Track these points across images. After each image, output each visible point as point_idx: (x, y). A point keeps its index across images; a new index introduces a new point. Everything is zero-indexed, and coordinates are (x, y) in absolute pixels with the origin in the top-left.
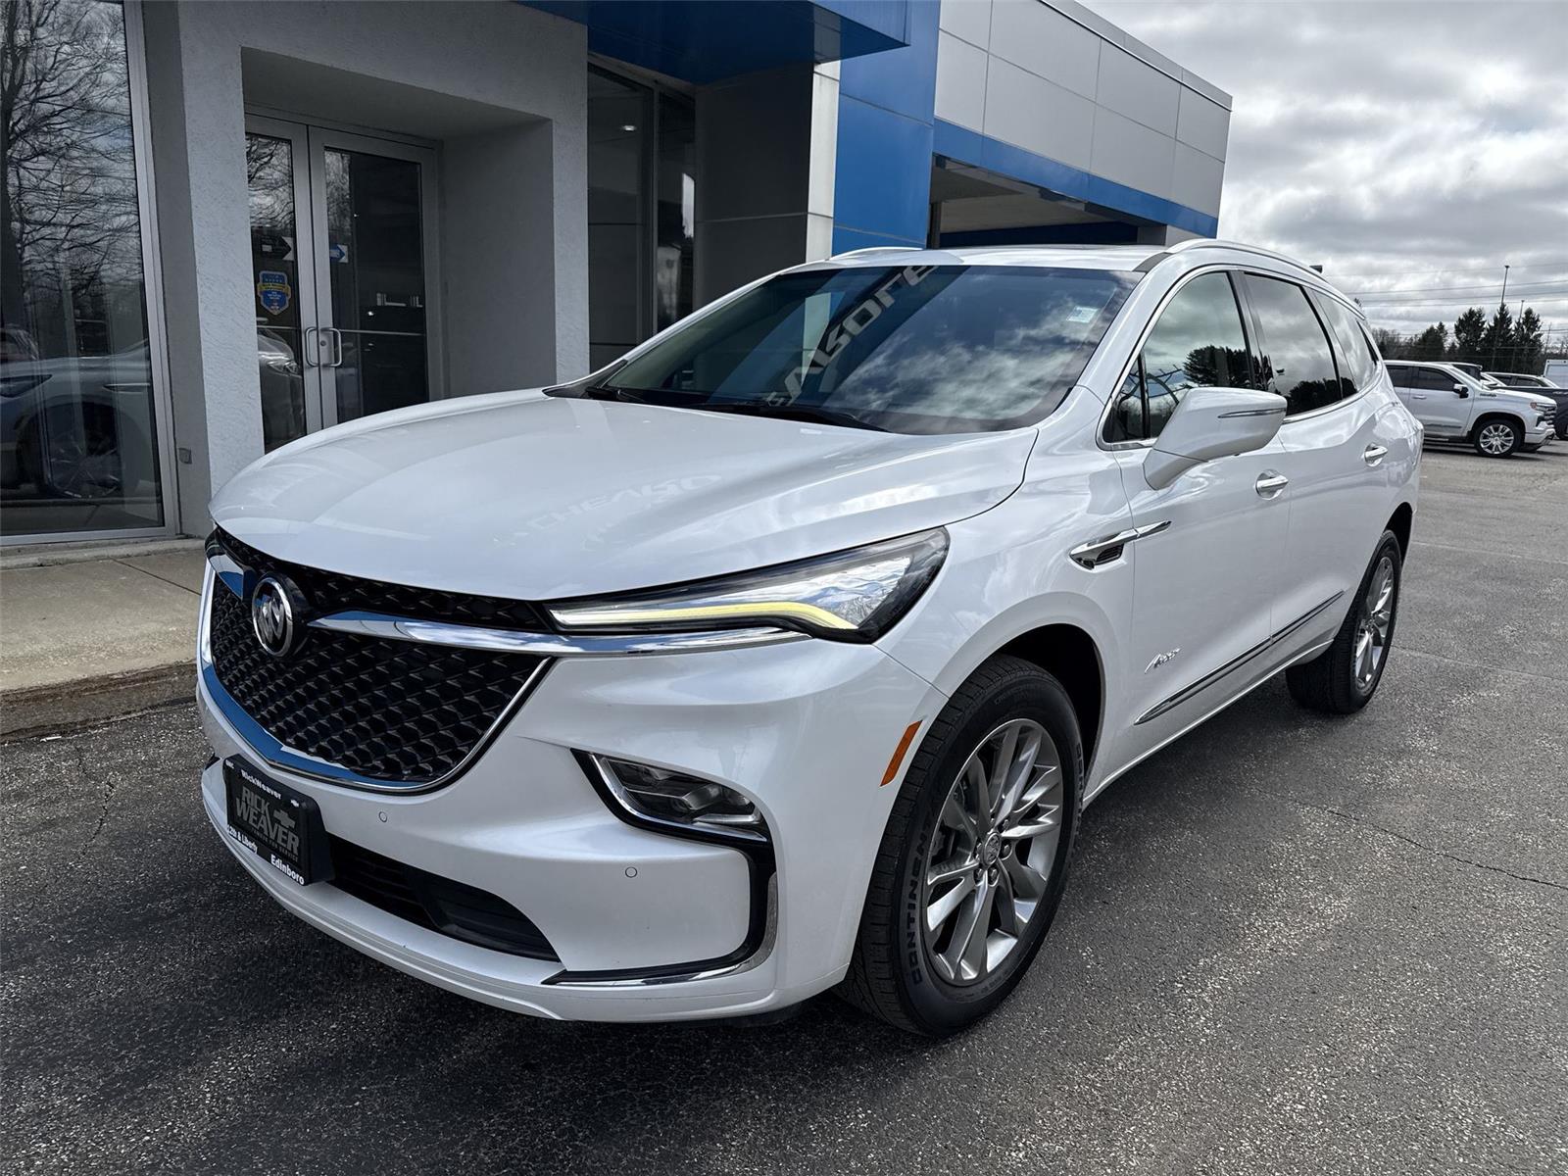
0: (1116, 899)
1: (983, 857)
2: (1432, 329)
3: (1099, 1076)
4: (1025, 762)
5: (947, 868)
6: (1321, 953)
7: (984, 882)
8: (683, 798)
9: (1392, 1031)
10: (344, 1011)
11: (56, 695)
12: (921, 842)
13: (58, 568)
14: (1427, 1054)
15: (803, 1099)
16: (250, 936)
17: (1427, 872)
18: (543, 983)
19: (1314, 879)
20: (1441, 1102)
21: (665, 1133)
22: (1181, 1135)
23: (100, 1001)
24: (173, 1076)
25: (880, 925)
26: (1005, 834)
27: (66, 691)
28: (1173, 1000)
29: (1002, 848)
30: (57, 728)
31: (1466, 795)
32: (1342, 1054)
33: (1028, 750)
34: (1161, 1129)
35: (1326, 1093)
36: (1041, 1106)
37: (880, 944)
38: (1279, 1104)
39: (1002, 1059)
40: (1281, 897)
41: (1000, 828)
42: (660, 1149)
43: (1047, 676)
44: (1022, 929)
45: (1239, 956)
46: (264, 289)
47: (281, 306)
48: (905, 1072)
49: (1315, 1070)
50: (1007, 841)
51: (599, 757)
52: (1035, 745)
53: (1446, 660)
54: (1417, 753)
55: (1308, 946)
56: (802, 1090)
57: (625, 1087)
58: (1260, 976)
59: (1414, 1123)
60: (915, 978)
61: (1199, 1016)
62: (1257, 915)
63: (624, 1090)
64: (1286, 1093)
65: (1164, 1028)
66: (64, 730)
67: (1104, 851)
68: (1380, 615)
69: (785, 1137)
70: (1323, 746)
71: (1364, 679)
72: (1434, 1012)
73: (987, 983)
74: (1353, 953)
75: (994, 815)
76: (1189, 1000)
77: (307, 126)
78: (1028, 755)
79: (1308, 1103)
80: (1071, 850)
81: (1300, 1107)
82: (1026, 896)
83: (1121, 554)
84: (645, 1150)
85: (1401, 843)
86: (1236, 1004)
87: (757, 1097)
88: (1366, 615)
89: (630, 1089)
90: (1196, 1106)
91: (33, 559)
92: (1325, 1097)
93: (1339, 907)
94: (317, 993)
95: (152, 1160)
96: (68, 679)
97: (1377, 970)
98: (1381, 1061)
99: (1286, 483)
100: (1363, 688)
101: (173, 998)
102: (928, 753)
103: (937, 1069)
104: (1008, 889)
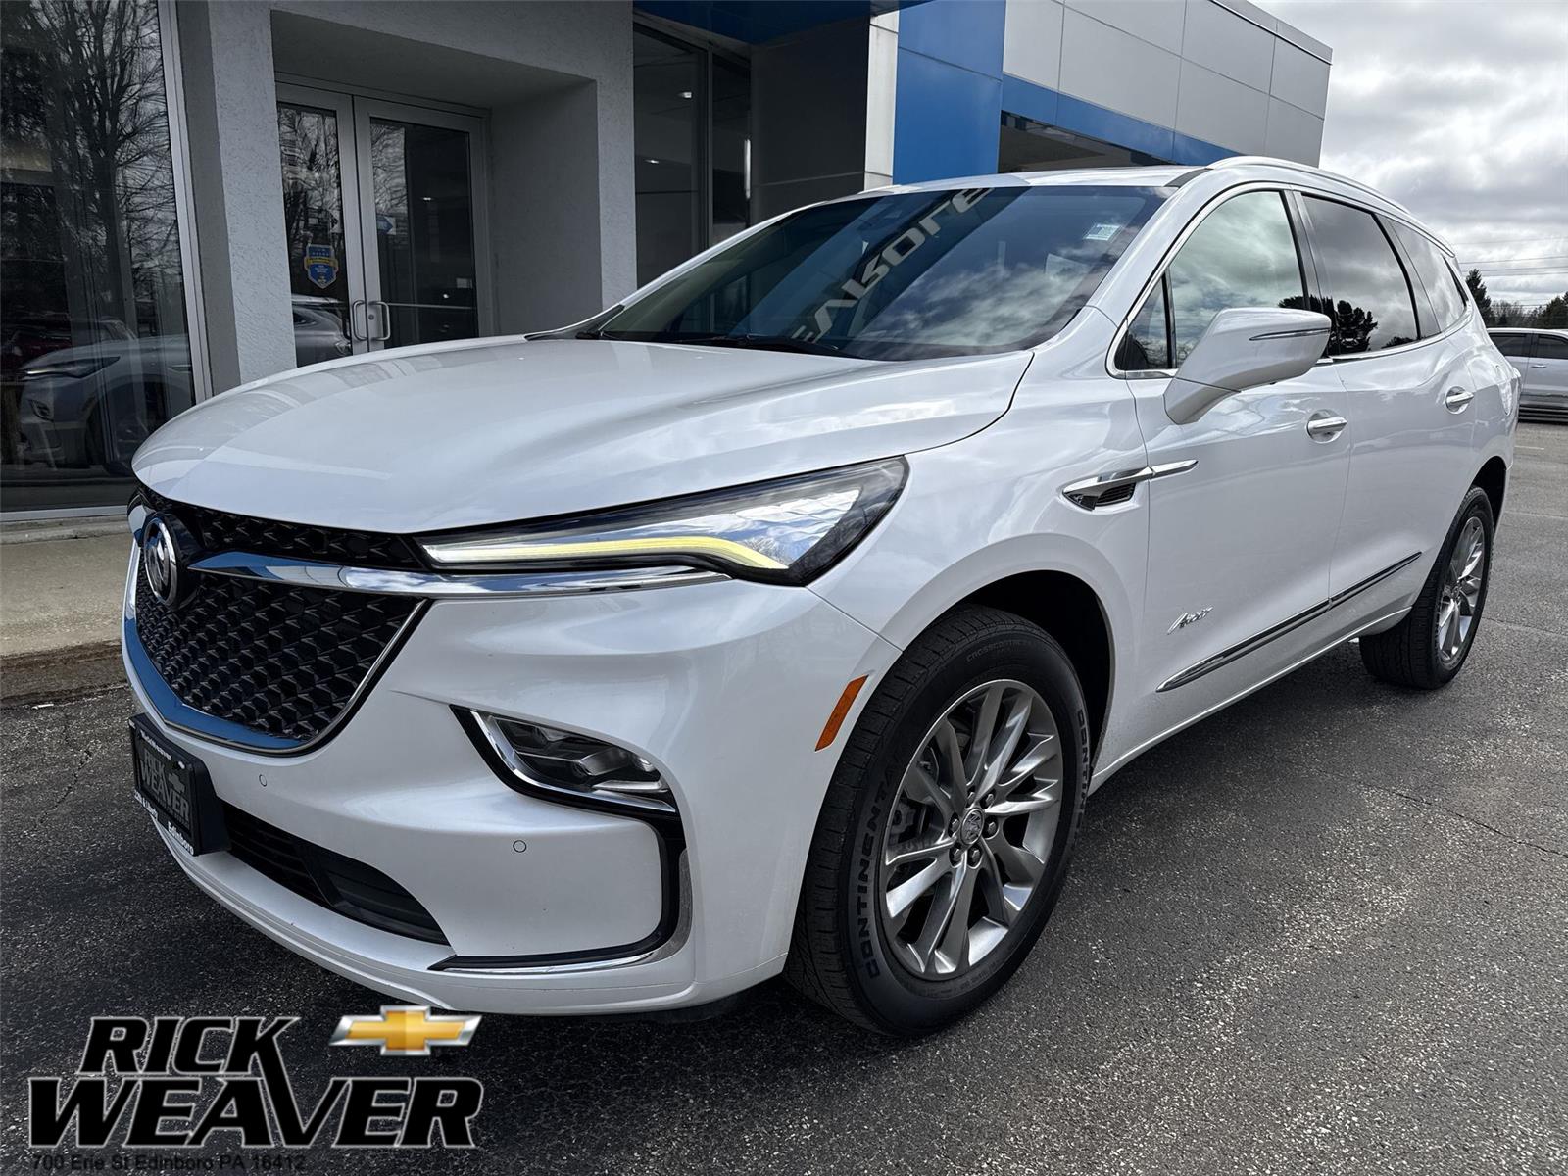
0: (1140, 886)
1: (960, 835)
2: (1558, 299)
3: (1090, 1087)
4: (1014, 727)
5: (912, 847)
6: (1371, 952)
7: (962, 864)
8: (580, 762)
9: (1445, 1043)
10: (262, 993)
11: (50, 662)
12: (873, 815)
13: (93, 540)
14: (1485, 1071)
15: (744, 1105)
16: (185, 911)
17: (1506, 863)
18: (430, 969)
19: (1372, 868)
20: (1497, 1130)
21: (578, 1140)
22: (1176, 1160)
23: (11, 976)
24: (62, 1059)
25: (824, 910)
26: (990, 810)
27: (60, 657)
28: (1188, 1002)
29: (986, 826)
30: (50, 696)
31: (1558, 777)
32: (1381, 1069)
33: (1016, 715)
34: (1153, 1152)
35: (1357, 1114)
36: (1016, 1120)
37: (826, 932)
38: (1299, 1127)
39: (980, 1064)
40: (1330, 889)
41: (983, 804)
42: (569, 1158)
43: (1037, 631)
44: (1013, 918)
45: (1273, 953)
46: (311, 262)
47: (328, 279)
48: (864, 1077)
49: (1348, 1087)
50: (993, 818)
51: (483, 714)
52: (1025, 709)
53: (1549, 634)
54: (1506, 732)
55: (1355, 943)
56: (743, 1094)
57: (546, 1086)
58: (1295, 976)
59: (1461, 1154)
60: (870, 972)
61: (1217, 1021)
62: (1301, 907)
63: (543, 1089)
64: (1309, 1114)
65: (1174, 1033)
66: (57, 697)
67: (1133, 835)
68: (1469, 582)
69: (714, 1148)
70: (1398, 723)
71: (1450, 652)
72: (1497, 1021)
73: (969, 977)
74: (1408, 953)
75: (973, 788)
76: (1208, 1002)
77: (353, 96)
78: (1017, 721)
79: (1333, 1127)
80: (1074, 829)
81: (1324, 1130)
82: (1022, 880)
83: (1132, 495)
84: (551, 1158)
85: (1478, 829)
86: (1262, 1008)
87: (691, 1101)
88: (1451, 581)
89: (551, 1088)
90: (1197, 1126)
91: (68, 531)
92: (1355, 1119)
93: (1396, 901)
94: (239, 973)
95: (11, 1152)
96: (62, 646)
97: (1434, 973)
98: (1427, 1079)
99: (1344, 424)
100: (1449, 662)
101: (87, 975)
102: (882, 714)
103: (904, 1074)
104: (993, 871)
